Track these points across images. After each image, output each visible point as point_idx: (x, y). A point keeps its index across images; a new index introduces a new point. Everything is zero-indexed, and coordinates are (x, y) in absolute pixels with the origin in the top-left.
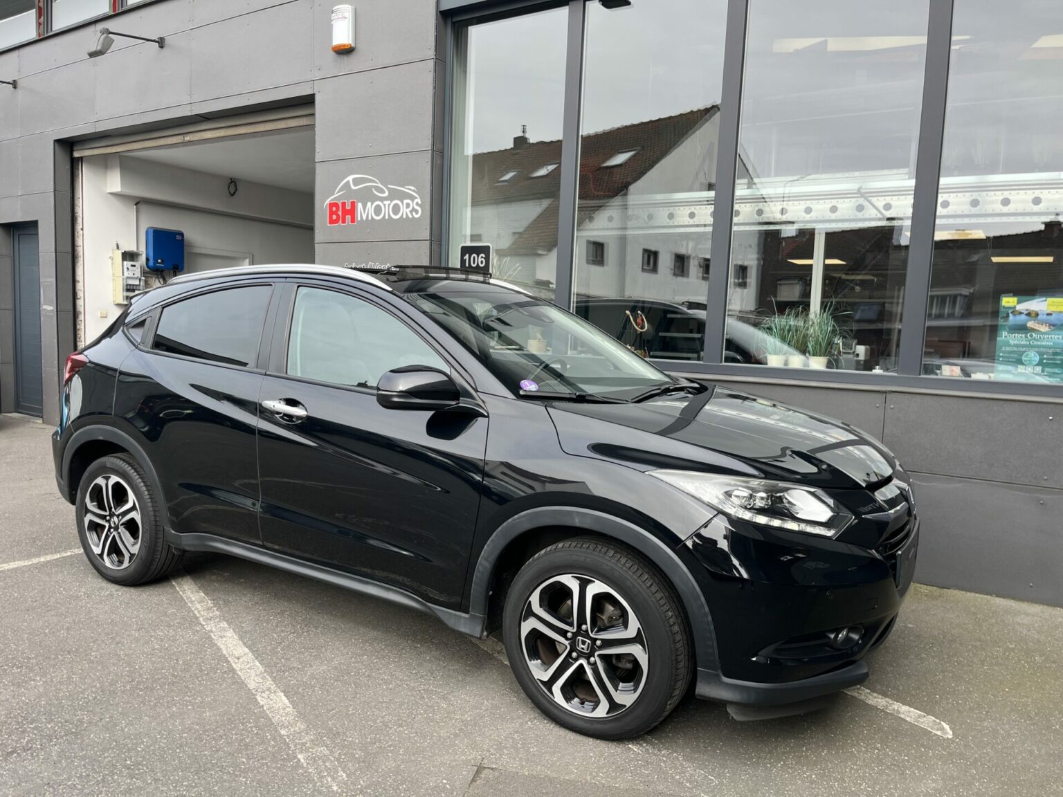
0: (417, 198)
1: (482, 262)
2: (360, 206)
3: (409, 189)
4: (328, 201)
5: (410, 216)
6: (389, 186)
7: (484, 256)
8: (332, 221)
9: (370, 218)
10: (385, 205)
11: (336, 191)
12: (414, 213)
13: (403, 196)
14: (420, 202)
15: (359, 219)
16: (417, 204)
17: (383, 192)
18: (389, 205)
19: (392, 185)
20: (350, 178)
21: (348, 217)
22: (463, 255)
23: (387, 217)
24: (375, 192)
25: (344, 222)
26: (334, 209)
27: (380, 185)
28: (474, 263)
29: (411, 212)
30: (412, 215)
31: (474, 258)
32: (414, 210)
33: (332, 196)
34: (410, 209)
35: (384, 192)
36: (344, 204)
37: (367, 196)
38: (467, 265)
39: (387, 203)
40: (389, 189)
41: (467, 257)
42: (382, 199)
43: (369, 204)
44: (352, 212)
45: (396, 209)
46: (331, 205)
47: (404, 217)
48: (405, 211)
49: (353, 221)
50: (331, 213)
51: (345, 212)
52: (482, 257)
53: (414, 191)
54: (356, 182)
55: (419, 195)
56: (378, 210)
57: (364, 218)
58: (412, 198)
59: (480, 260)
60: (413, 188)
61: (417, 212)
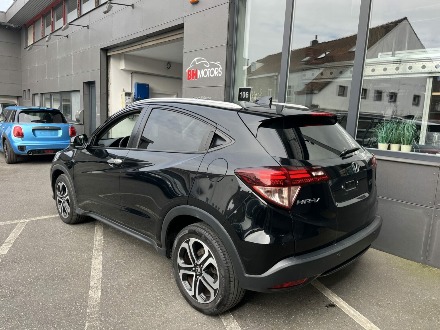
0: (220, 67)
2: (199, 71)
3: (218, 63)
4: (187, 70)
5: (217, 75)
6: (210, 62)
8: (189, 79)
9: (202, 77)
10: (208, 71)
11: (191, 65)
12: (219, 74)
13: (215, 66)
14: (221, 69)
15: (198, 77)
17: (207, 65)
18: (210, 70)
19: (211, 61)
20: (196, 59)
21: (195, 76)
22: (240, 92)
23: (209, 76)
24: (205, 65)
25: (193, 79)
26: (189, 73)
27: (206, 62)
28: (244, 96)
29: (218, 73)
30: (218, 75)
31: (244, 93)
32: (219, 72)
33: (189, 67)
36: (193, 71)
37: (202, 67)
38: (241, 97)
39: (209, 69)
40: (210, 64)
41: (241, 93)
42: (207, 68)
43: (202, 70)
44: (196, 74)
45: (212, 72)
46: (189, 71)
47: (215, 76)
48: (215, 73)
49: (196, 78)
50: (189, 75)
51: (194, 74)
52: (247, 93)
54: (198, 61)
55: (221, 65)
56: (205, 73)
57: (200, 77)
59: (246, 95)
60: (219, 62)
61: (220, 73)
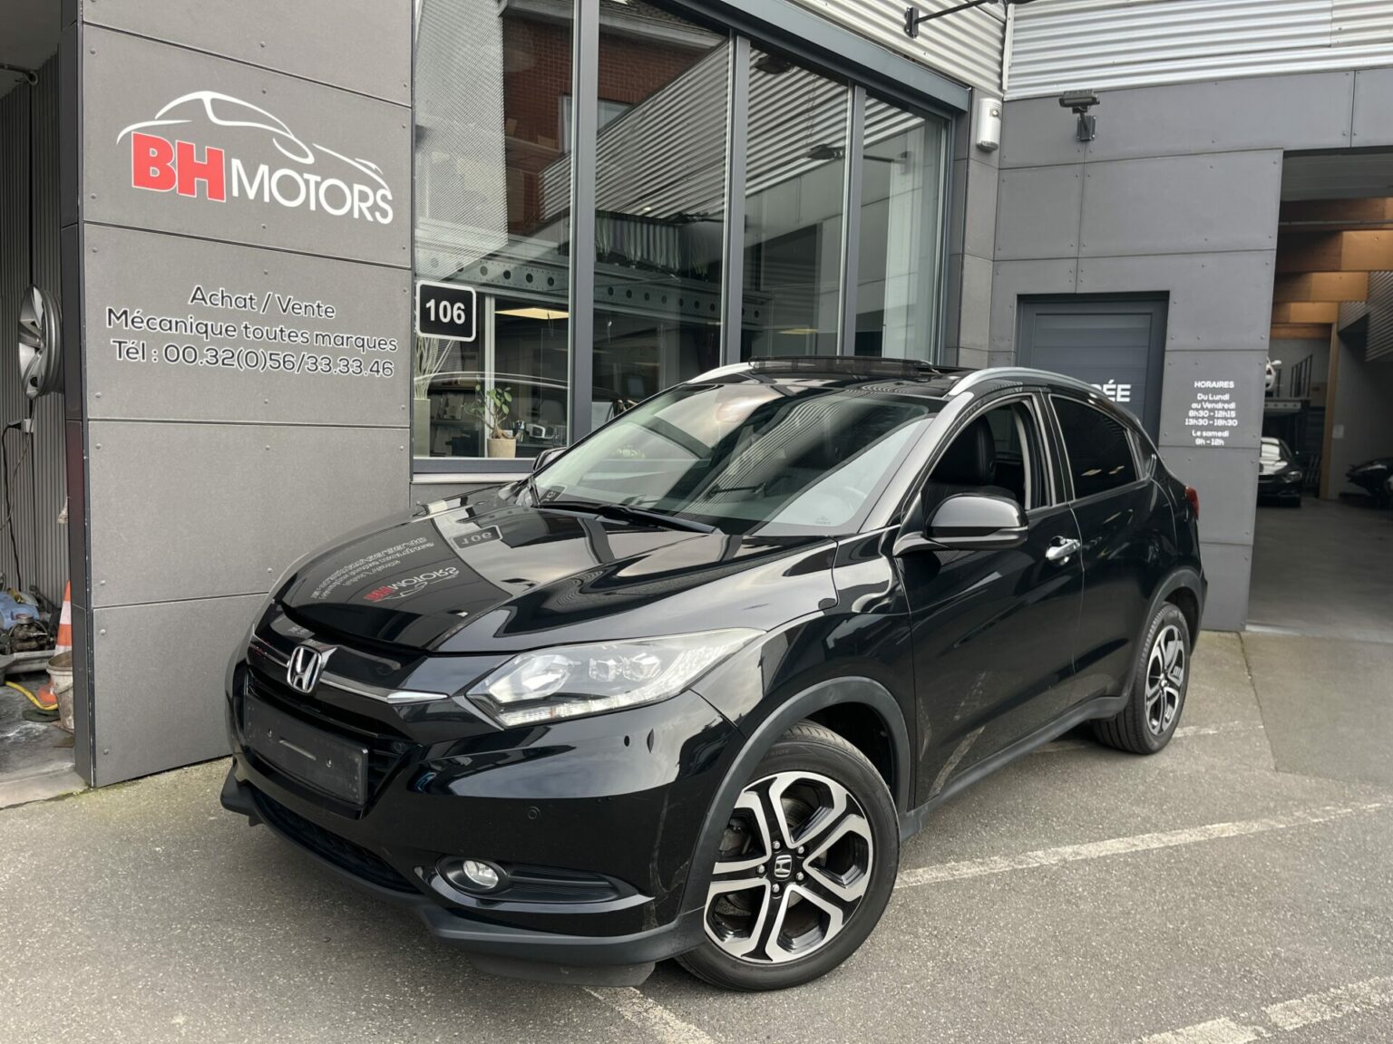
0: (383, 188)
1: (459, 316)
2: (236, 164)
3: (365, 167)
4: (131, 129)
5: (369, 218)
6: (315, 146)
7: (463, 307)
9: (267, 199)
10: (307, 182)
11: (156, 117)
12: (378, 215)
13: (352, 176)
14: (390, 197)
15: (235, 193)
16: (384, 198)
17: (300, 153)
18: (318, 185)
19: (324, 145)
20: (207, 97)
21: (202, 183)
22: (424, 301)
23: (313, 207)
24: (277, 147)
25: (187, 187)
26: (153, 152)
27: (292, 137)
28: (445, 316)
29: (372, 210)
30: (374, 216)
31: (445, 307)
32: (377, 207)
34: (370, 203)
35: (306, 156)
36: (185, 151)
37: (258, 151)
38: (433, 318)
39: (313, 178)
40: (316, 153)
41: (431, 304)
42: (301, 169)
43: (263, 169)
44: (215, 174)
45: (335, 197)
46: (142, 142)
47: (356, 215)
48: (355, 203)
49: (217, 189)
50: (144, 159)
51: (189, 170)
52: (459, 308)
53: (376, 172)
54: (222, 109)
55: (388, 185)
56: (288, 188)
57: (251, 194)
58: (376, 187)
59: (456, 313)
60: (374, 166)
61: (384, 214)
